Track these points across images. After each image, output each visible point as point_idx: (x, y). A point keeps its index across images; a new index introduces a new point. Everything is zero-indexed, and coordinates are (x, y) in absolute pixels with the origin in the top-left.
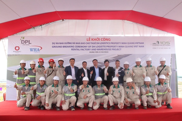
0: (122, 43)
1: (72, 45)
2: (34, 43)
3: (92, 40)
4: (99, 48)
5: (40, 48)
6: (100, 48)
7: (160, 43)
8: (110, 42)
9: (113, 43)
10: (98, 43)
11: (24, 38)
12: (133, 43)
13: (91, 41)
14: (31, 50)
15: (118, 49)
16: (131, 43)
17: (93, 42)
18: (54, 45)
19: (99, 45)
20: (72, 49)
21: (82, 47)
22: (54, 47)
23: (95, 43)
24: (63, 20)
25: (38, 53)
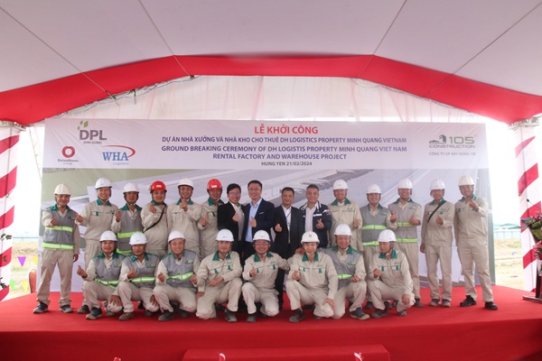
0: (349, 140)
1: (216, 144)
2: (114, 139)
3: (269, 130)
4: (287, 153)
5: (129, 152)
6: (291, 153)
7: (448, 140)
8: (317, 136)
9: (323, 140)
10: (286, 140)
11: (86, 124)
12: (377, 140)
13: (266, 135)
14: (106, 156)
15: (337, 157)
16: (372, 140)
17: (270, 136)
18: (166, 144)
19: (286, 144)
20: (215, 156)
21: (241, 149)
22: (168, 148)
23: (277, 140)
24: (192, 76)
25: (123, 165)
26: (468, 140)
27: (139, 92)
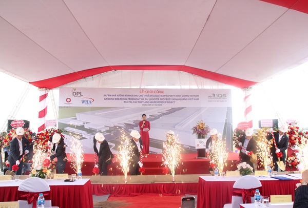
0: (176, 96)
1: (125, 97)
2: (86, 95)
3: (145, 92)
4: (152, 101)
5: (92, 100)
6: (154, 101)
7: (216, 96)
8: (164, 94)
9: (166, 96)
10: (152, 96)
11: (75, 90)
12: (187, 96)
13: (144, 94)
14: (83, 102)
15: (171, 102)
16: (185, 96)
17: (146, 94)
18: (106, 97)
19: (152, 97)
20: (124, 102)
21: (134, 99)
22: (107, 99)
23: (148, 96)
24: (115, 70)
25: (89, 105)
26: (224, 96)
27: (94, 76)
